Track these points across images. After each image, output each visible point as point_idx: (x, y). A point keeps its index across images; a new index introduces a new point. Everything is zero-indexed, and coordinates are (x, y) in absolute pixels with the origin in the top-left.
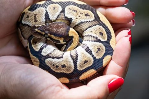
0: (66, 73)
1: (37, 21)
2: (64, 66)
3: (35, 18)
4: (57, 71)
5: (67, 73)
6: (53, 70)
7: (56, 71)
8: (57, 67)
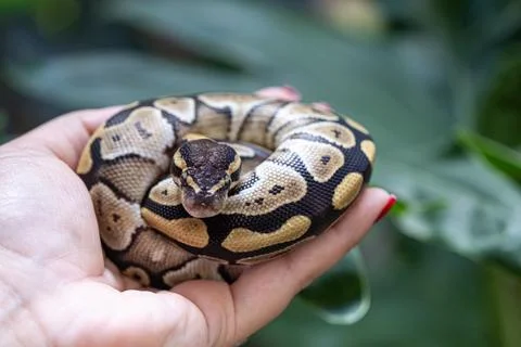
0: (292, 203)
1: (149, 135)
2: (276, 190)
3: (142, 132)
4: (266, 211)
5: (295, 200)
6: (254, 214)
7: (261, 213)
8: (260, 201)
